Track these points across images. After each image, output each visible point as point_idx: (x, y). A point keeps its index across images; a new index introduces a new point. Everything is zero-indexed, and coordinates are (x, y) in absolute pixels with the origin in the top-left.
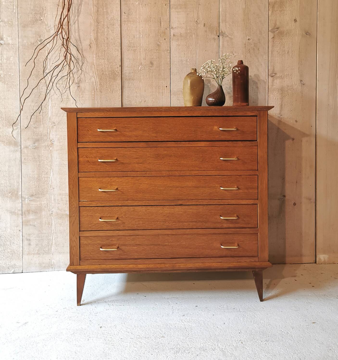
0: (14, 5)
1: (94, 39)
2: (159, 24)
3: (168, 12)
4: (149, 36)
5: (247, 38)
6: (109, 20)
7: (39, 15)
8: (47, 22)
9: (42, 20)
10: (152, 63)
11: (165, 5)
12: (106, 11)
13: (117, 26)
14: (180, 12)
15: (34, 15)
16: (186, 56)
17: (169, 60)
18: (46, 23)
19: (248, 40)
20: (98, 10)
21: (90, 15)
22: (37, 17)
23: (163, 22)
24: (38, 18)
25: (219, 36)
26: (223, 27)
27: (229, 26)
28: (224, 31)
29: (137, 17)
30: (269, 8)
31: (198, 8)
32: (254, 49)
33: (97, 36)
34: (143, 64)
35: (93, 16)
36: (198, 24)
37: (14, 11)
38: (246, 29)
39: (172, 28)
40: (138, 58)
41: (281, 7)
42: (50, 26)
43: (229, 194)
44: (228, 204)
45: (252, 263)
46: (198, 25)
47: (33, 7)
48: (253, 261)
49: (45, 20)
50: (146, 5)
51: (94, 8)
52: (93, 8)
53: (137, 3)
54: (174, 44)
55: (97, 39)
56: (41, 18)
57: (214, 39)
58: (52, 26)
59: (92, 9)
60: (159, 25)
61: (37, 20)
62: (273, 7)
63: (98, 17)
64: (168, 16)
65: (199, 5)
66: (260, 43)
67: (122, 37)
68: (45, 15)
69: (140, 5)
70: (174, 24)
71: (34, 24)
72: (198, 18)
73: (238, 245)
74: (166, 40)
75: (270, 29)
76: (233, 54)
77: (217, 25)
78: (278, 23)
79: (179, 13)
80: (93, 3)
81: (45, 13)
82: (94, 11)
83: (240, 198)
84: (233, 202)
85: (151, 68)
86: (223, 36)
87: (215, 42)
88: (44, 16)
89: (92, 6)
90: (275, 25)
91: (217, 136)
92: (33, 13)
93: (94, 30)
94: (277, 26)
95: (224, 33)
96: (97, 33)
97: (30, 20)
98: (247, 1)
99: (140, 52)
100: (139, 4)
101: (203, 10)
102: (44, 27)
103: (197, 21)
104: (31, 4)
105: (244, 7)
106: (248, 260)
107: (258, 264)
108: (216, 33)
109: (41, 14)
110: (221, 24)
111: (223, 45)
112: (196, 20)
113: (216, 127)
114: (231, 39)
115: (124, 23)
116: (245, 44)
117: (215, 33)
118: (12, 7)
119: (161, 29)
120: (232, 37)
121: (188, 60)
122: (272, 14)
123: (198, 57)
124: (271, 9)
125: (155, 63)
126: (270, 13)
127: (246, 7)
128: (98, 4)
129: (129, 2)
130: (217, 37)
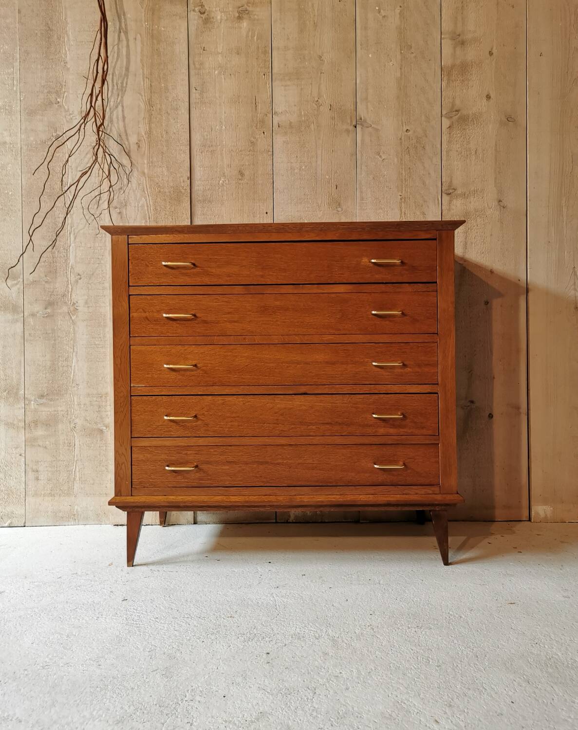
0: (15, 79)
1: (145, 134)
2: (254, 107)
3: (269, 87)
4: (236, 128)
5: (405, 129)
6: (170, 100)
7: (54, 96)
8: (68, 107)
9: (59, 102)
10: (241, 174)
11: (263, 74)
12: (165, 87)
13: (183, 112)
14: (289, 86)
15: (47, 95)
16: (299, 161)
17: (270, 167)
18: (66, 107)
19: (406, 131)
20: (150, 84)
21: (139, 93)
22: (51, 97)
23: (260, 104)
24: (53, 100)
25: (356, 127)
26: (362, 111)
27: (372, 109)
28: (364, 117)
29: (217, 95)
30: (443, 76)
31: (320, 78)
32: (416, 148)
33: (150, 128)
34: (226, 175)
35: (143, 94)
36: (320, 106)
37: (15, 89)
38: (402, 113)
39: (276, 113)
40: (219, 164)
41: (462, 75)
42: (73, 112)
43: (388, 375)
44: (386, 392)
45: (428, 495)
46: (320, 108)
47: (46, 82)
48: (431, 492)
49: (64, 103)
50: (231, 75)
51: (145, 83)
52: (144, 81)
53: (216, 72)
54: (279, 140)
55: (149, 133)
56: (58, 100)
57: (348, 131)
58: (76, 113)
59: (142, 83)
60: (254, 109)
61: (51, 103)
62: (449, 74)
63: (151, 96)
64: (269, 93)
65: (321, 73)
66: (426, 137)
67: (192, 129)
68: (65, 95)
69: (221, 75)
70: (279, 107)
71: (46, 110)
72: (320, 96)
73: (404, 464)
74: (265, 134)
75: (444, 113)
76: (380, 157)
77: (353, 107)
78: (458, 102)
79: (287, 88)
80: (143, 73)
81: (65, 92)
82: (145, 85)
83: (407, 382)
84: (396, 388)
85: (240, 182)
86: (361, 125)
87: (348, 136)
88: (63, 97)
89: (142, 79)
90: (453, 106)
91: (368, 275)
92: (46, 91)
93: (144, 118)
94: (456, 108)
95: (365, 121)
96: (150, 122)
97: (39, 103)
98: (404, 66)
99: (221, 154)
100: (220, 73)
101: (328, 82)
102: (64, 114)
103: (317, 101)
104: (41, 77)
105: (398, 75)
106: (422, 491)
107: (439, 497)
108: (351, 121)
109: (58, 93)
110: (358, 104)
111: (363, 141)
112: (316, 99)
113: (365, 260)
114: (377, 130)
115: (194, 106)
116: (401, 139)
117: (349, 121)
118: (10, 82)
119: (257, 116)
120: (379, 128)
121: (303, 168)
122: (447, 86)
123: (319, 162)
124: (445, 79)
125: (247, 173)
126: (444, 83)
127: (401, 75)
128: (151, 74)
129: (204, 72)
130: (351, 128)
